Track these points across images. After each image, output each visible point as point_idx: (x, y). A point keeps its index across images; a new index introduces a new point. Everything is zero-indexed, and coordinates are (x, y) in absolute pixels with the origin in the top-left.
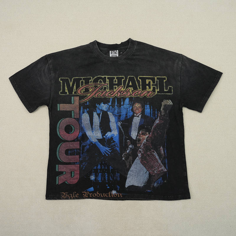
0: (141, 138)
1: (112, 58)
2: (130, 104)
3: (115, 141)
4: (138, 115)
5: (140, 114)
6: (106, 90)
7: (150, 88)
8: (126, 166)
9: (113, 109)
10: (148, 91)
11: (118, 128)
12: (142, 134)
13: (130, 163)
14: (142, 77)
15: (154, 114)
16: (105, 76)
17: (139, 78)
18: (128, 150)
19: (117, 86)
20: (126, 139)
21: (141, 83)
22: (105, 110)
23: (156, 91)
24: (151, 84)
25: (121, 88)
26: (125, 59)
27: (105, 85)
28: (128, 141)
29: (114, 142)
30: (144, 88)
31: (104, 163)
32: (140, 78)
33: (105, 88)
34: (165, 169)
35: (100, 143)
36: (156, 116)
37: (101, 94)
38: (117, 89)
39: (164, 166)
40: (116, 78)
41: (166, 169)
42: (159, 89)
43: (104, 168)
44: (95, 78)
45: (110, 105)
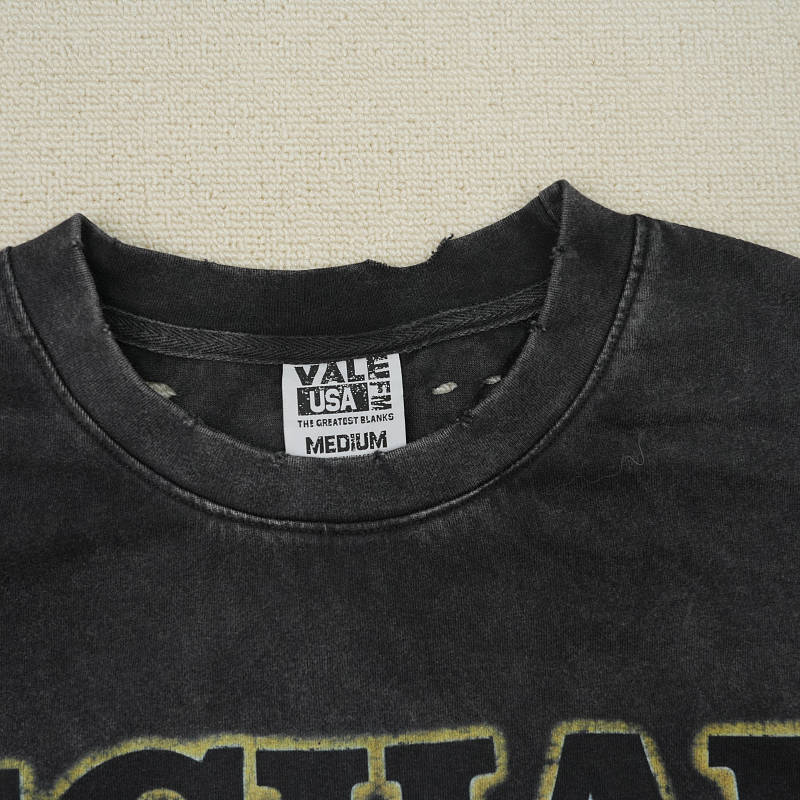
1: (319, 471)
14: (756, 731)
16: (227, 741)
17: (702, 756)
26: (505, 478)
32: (722, 751)
40: (376, 765)
44: (81, 770)
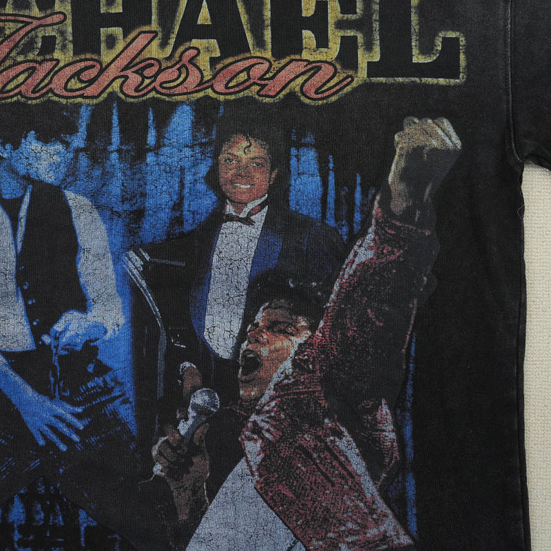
0: (264, 351)
2: (201, 145)
3: (109, 363)
4: (247, 210)
5: (262, 206)
6: (57, 54)
7: (322, 42)
8: (172, 511)
9: (97, 173)
10: (309, 62)
11: (127, 290)
12: (272, 326)
13: (194, 492)
15: (345, 205)
18: (187, 419)
19: (117, 31)
20: (175, 357)
21: (267, 14)
22: (49, 178)
23: (363, 59)
24: (331, 20)
25: (141, 41)
27: (49, 20)
28: (187, 364)
29: (102, 369)
30: (287, 45)
31: (47, 489)
33: (49, 45)
34: (402, 532)
35: (23, 376)
36: (358, 217)
37: (21, 78)
38: (120, 46)
39: (395, 516)
41: (408, 532)
42: (377, 49)
43: (46, 518)
45: (78, 151)
